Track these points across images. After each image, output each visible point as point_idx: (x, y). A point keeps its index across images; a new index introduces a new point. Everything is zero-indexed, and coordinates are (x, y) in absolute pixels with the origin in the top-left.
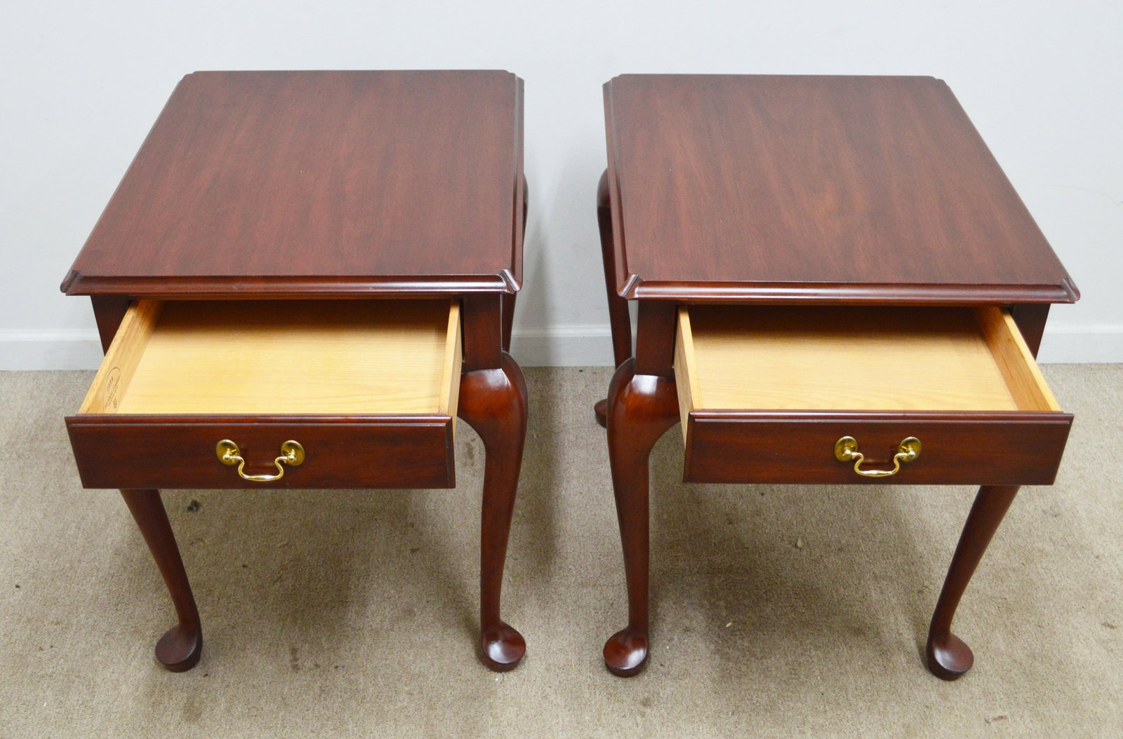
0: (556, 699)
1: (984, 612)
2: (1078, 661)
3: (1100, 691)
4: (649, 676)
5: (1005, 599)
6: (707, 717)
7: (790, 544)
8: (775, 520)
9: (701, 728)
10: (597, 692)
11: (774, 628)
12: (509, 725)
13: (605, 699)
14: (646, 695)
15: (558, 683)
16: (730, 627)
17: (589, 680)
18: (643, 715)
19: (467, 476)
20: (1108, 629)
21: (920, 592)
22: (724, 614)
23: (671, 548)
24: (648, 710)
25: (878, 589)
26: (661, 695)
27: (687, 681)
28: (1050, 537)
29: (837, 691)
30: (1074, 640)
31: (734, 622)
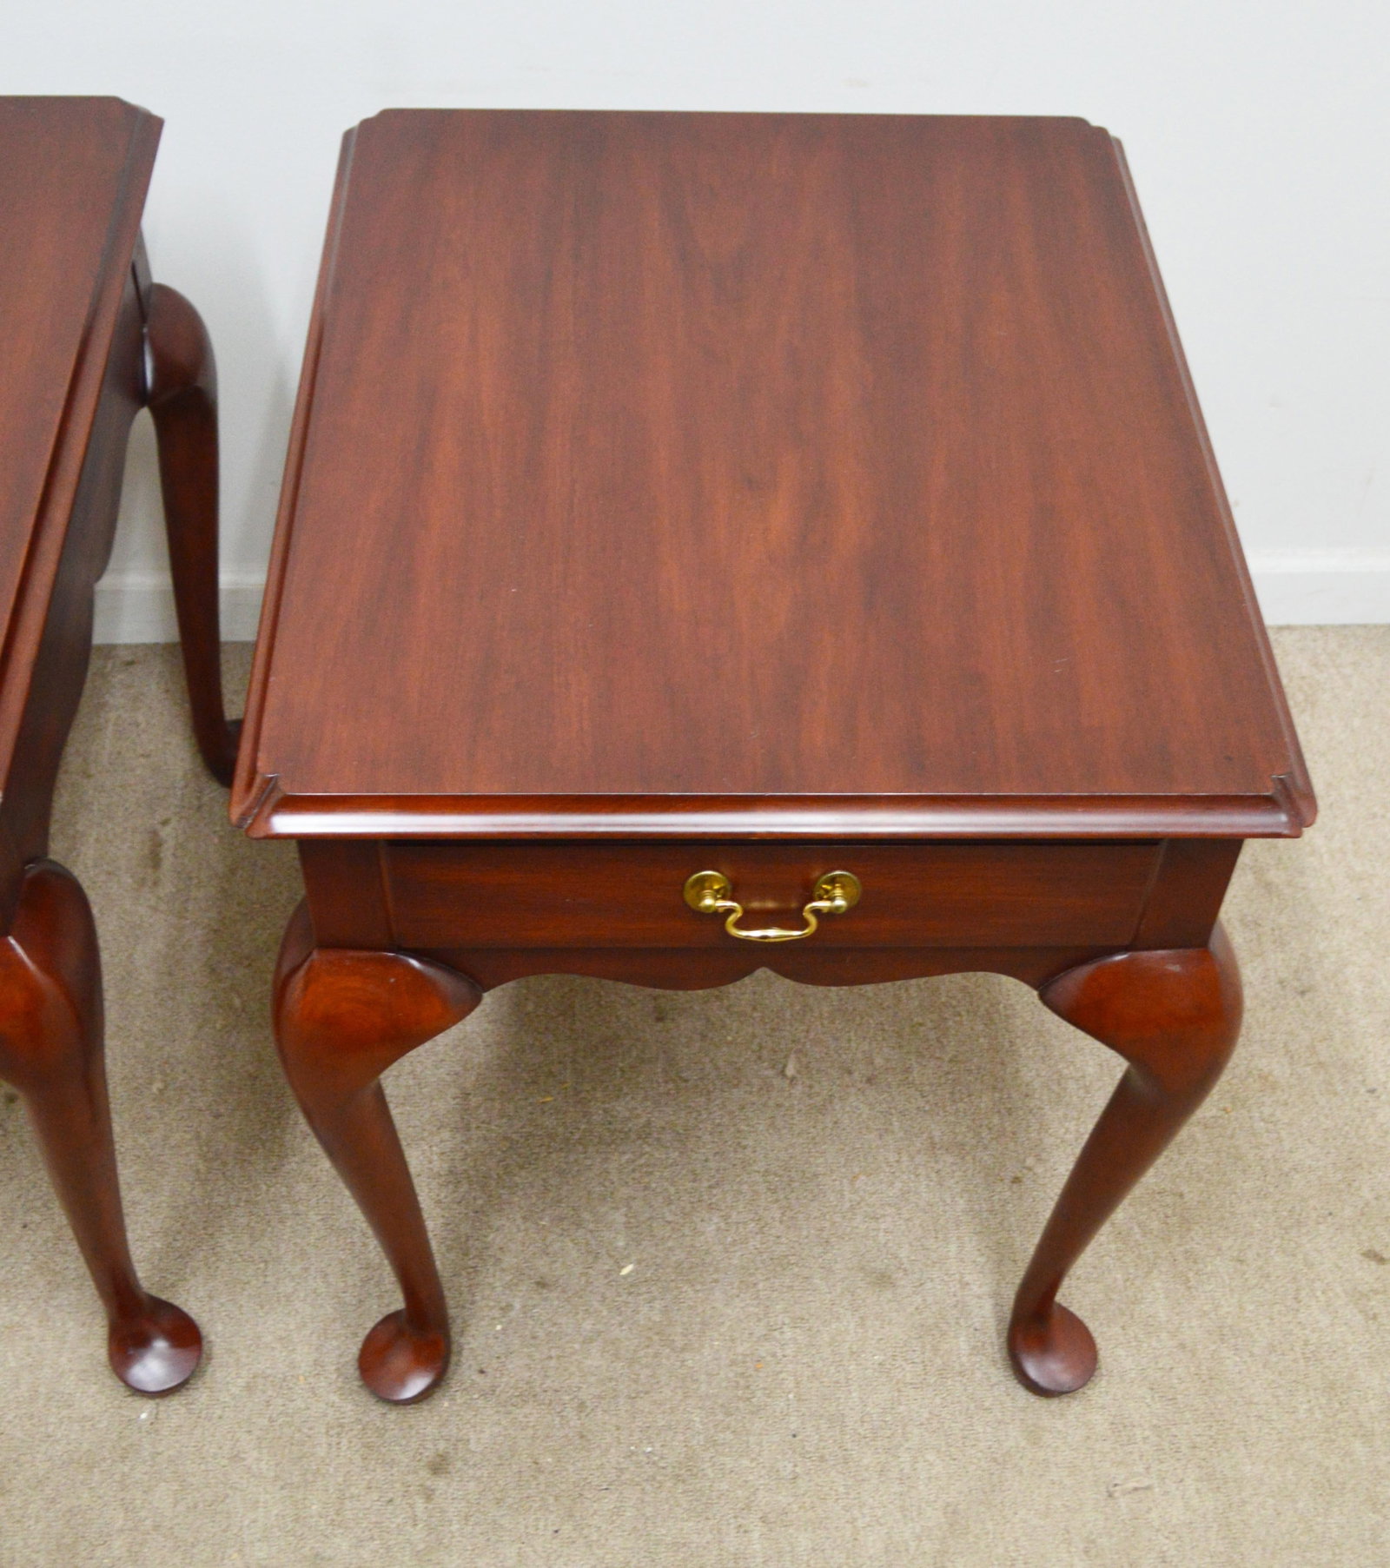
0: (259, 1460)
1: (1136, 1229)
2: (1306, 1343)
3: (1340, 1416)
4: (453, 1399)
5: (1181, 1195)
6: (557, 1498)
7: (773, 1067)
8: (749, 1010)
9: (541, 1524)
10: (344, 1441)
11: (715, 1276)
12: (157, 1527)
13: (357, 1459)
14: (442, 1446)
15: (266, 1422)
16: (628, 1275)
17: (330, 1411)
18: (429, 1495)
19: (142, 910)
20: (1373, 1265)
21: (1016, 1180)
22: (621, 1244)
23: (534, 1082)
24: (440, 1484)
25: (933, 1175)
26: (472, 1446)
27: (526, 1410)
28: (1286, 1044)
29: (824, 1427)
30: (1303, 1293)
31: (639, 1262)
